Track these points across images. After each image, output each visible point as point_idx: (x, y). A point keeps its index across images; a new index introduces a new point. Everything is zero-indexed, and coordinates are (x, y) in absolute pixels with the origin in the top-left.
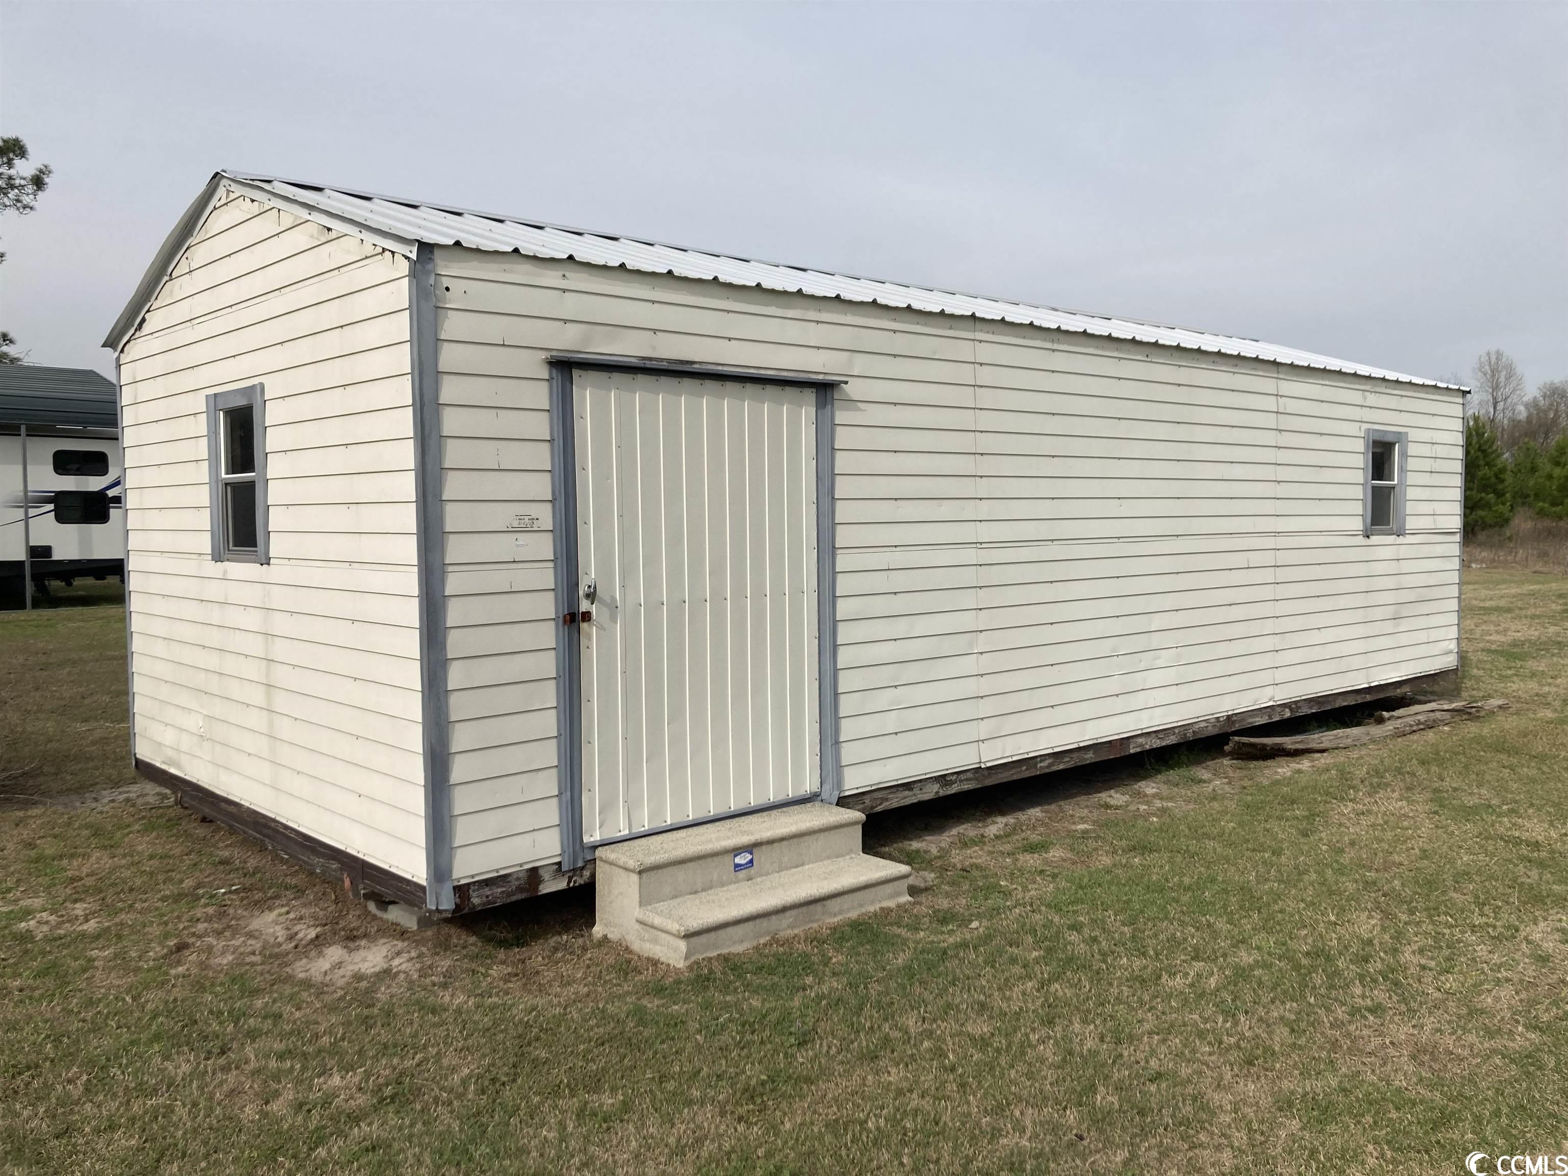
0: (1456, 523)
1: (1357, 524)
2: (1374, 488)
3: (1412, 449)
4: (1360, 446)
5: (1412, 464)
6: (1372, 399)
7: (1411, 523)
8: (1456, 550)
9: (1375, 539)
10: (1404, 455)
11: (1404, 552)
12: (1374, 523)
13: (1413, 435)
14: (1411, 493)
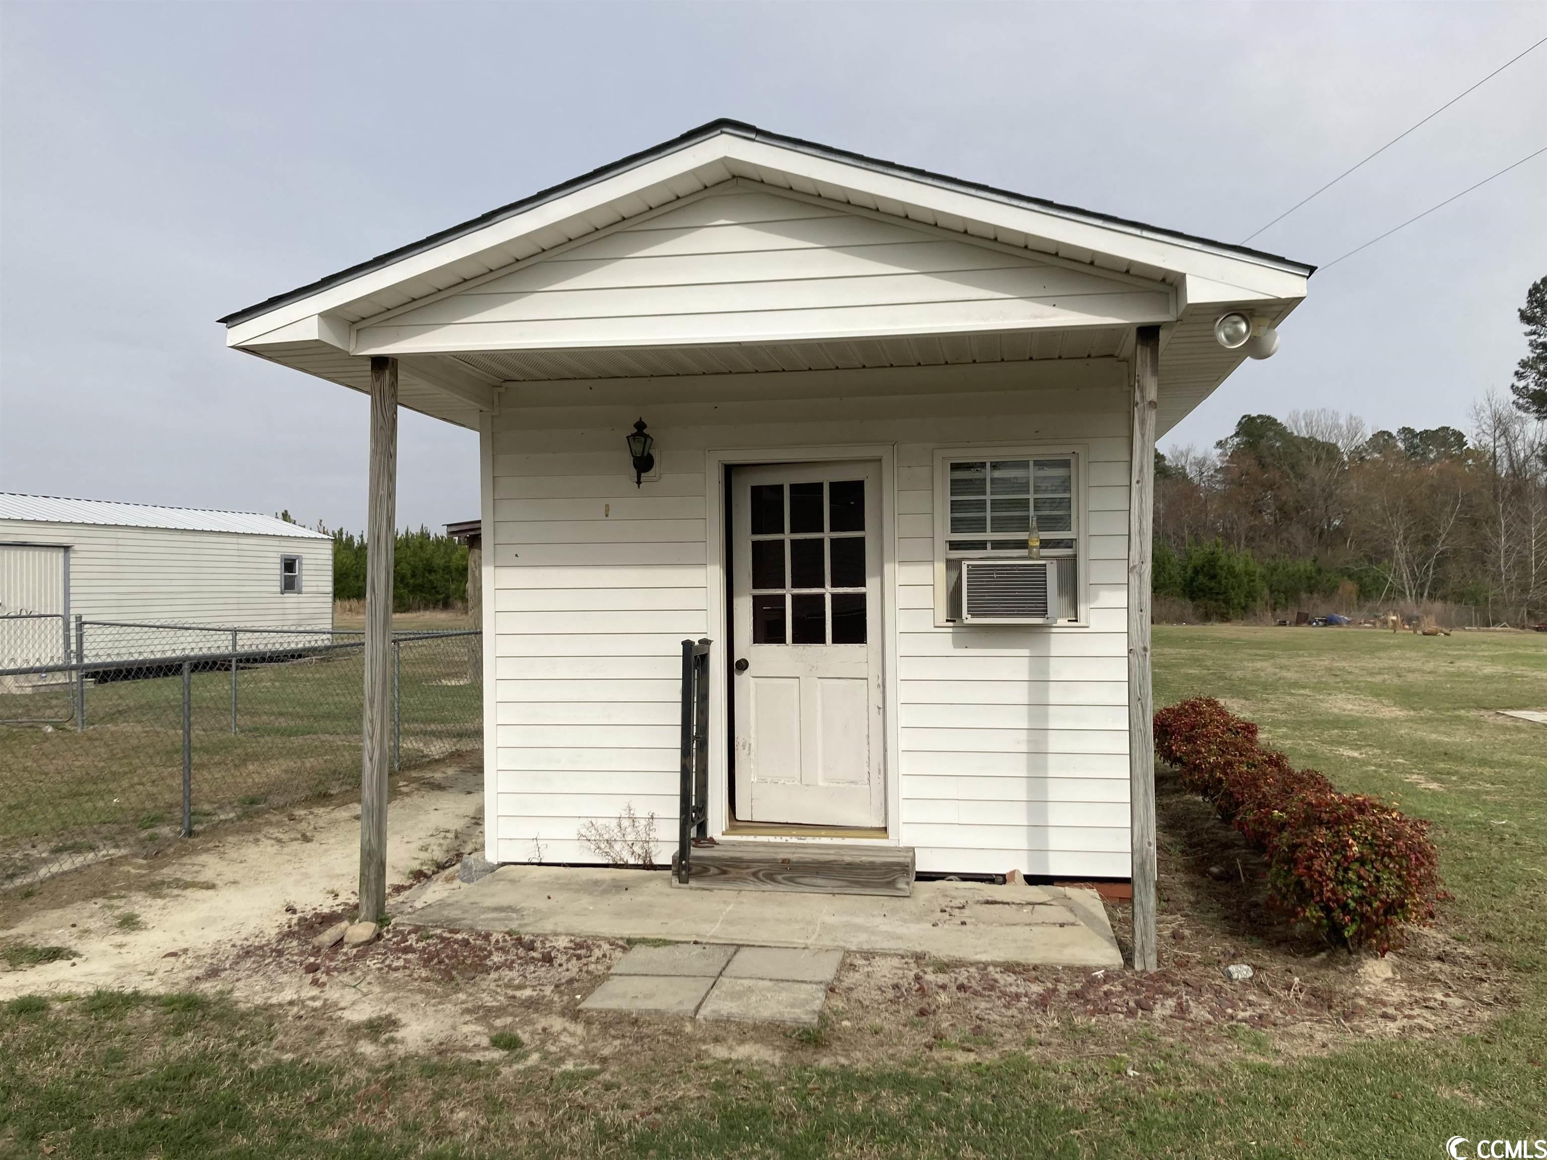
0: (330, 589)
1: (279, 589)
2: (285, 576)
3: (304, 562)
4: (279, 561)
5: (304, 567)
6: (283, 543)
7: (304, 589)
8: (331, 600)
9: (286, 595)
10: (300, 564)
11: (301, 600)
12: (285, 589)
13: (304, 556)
14: (304, 578)
